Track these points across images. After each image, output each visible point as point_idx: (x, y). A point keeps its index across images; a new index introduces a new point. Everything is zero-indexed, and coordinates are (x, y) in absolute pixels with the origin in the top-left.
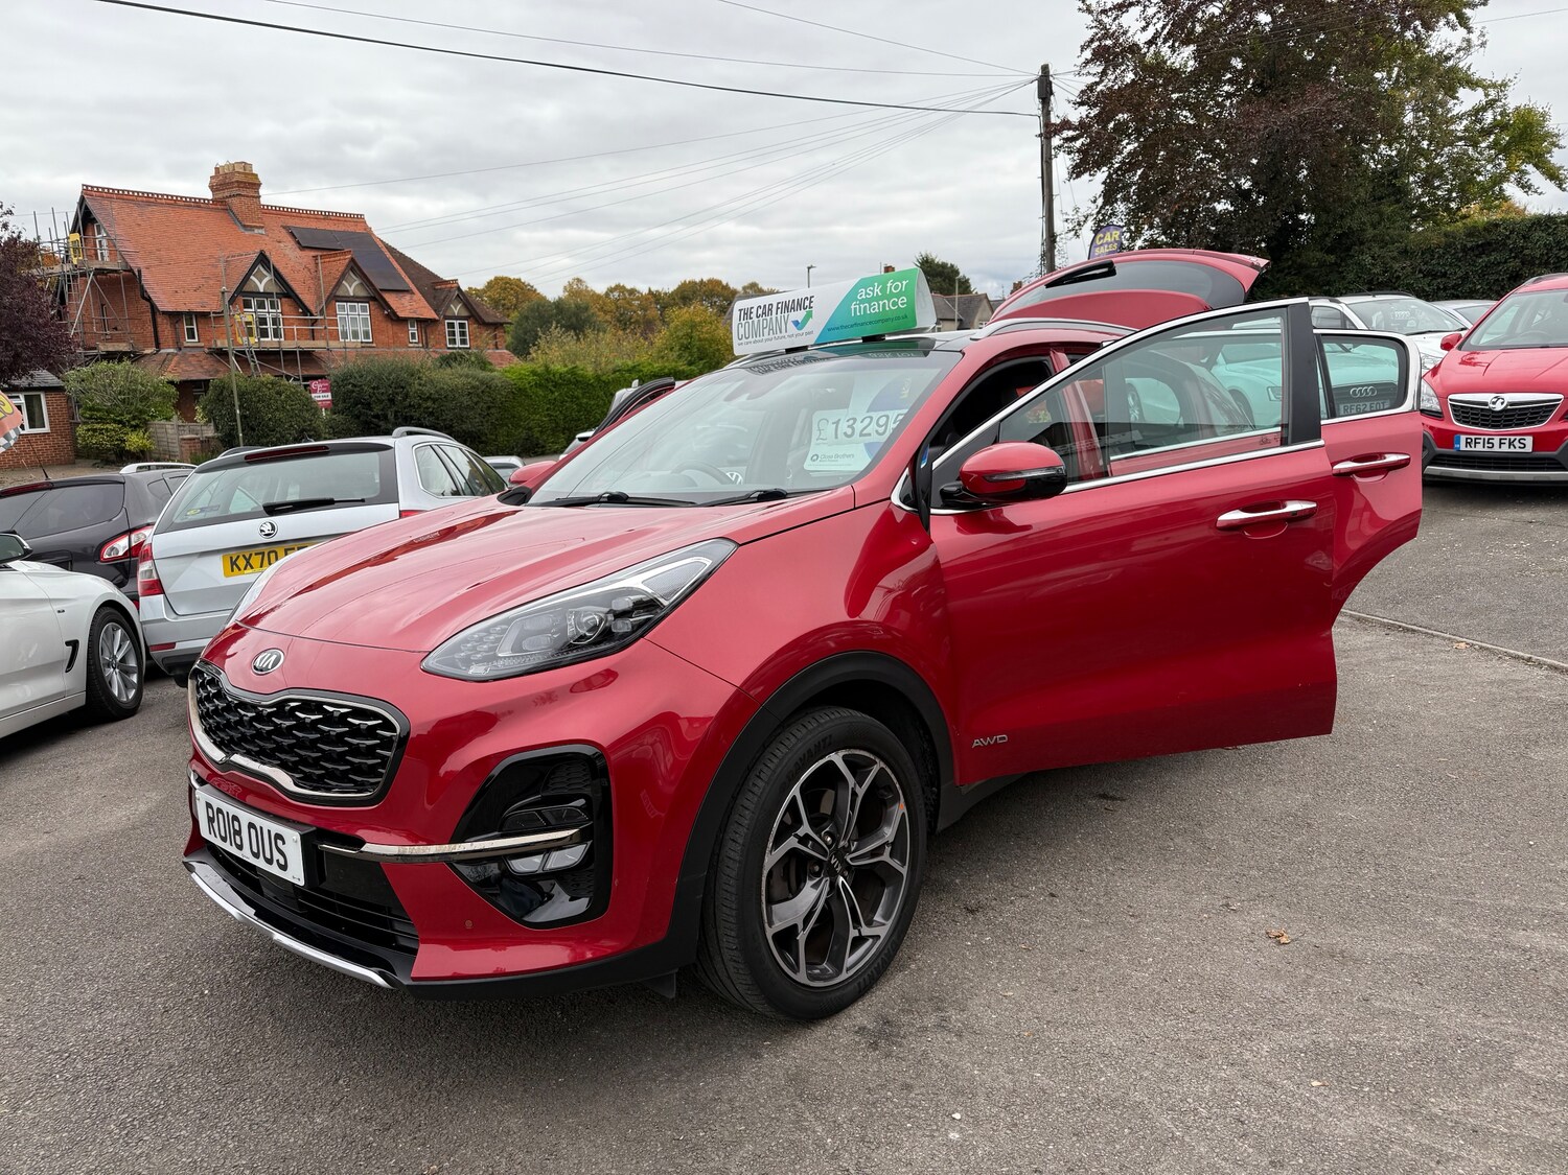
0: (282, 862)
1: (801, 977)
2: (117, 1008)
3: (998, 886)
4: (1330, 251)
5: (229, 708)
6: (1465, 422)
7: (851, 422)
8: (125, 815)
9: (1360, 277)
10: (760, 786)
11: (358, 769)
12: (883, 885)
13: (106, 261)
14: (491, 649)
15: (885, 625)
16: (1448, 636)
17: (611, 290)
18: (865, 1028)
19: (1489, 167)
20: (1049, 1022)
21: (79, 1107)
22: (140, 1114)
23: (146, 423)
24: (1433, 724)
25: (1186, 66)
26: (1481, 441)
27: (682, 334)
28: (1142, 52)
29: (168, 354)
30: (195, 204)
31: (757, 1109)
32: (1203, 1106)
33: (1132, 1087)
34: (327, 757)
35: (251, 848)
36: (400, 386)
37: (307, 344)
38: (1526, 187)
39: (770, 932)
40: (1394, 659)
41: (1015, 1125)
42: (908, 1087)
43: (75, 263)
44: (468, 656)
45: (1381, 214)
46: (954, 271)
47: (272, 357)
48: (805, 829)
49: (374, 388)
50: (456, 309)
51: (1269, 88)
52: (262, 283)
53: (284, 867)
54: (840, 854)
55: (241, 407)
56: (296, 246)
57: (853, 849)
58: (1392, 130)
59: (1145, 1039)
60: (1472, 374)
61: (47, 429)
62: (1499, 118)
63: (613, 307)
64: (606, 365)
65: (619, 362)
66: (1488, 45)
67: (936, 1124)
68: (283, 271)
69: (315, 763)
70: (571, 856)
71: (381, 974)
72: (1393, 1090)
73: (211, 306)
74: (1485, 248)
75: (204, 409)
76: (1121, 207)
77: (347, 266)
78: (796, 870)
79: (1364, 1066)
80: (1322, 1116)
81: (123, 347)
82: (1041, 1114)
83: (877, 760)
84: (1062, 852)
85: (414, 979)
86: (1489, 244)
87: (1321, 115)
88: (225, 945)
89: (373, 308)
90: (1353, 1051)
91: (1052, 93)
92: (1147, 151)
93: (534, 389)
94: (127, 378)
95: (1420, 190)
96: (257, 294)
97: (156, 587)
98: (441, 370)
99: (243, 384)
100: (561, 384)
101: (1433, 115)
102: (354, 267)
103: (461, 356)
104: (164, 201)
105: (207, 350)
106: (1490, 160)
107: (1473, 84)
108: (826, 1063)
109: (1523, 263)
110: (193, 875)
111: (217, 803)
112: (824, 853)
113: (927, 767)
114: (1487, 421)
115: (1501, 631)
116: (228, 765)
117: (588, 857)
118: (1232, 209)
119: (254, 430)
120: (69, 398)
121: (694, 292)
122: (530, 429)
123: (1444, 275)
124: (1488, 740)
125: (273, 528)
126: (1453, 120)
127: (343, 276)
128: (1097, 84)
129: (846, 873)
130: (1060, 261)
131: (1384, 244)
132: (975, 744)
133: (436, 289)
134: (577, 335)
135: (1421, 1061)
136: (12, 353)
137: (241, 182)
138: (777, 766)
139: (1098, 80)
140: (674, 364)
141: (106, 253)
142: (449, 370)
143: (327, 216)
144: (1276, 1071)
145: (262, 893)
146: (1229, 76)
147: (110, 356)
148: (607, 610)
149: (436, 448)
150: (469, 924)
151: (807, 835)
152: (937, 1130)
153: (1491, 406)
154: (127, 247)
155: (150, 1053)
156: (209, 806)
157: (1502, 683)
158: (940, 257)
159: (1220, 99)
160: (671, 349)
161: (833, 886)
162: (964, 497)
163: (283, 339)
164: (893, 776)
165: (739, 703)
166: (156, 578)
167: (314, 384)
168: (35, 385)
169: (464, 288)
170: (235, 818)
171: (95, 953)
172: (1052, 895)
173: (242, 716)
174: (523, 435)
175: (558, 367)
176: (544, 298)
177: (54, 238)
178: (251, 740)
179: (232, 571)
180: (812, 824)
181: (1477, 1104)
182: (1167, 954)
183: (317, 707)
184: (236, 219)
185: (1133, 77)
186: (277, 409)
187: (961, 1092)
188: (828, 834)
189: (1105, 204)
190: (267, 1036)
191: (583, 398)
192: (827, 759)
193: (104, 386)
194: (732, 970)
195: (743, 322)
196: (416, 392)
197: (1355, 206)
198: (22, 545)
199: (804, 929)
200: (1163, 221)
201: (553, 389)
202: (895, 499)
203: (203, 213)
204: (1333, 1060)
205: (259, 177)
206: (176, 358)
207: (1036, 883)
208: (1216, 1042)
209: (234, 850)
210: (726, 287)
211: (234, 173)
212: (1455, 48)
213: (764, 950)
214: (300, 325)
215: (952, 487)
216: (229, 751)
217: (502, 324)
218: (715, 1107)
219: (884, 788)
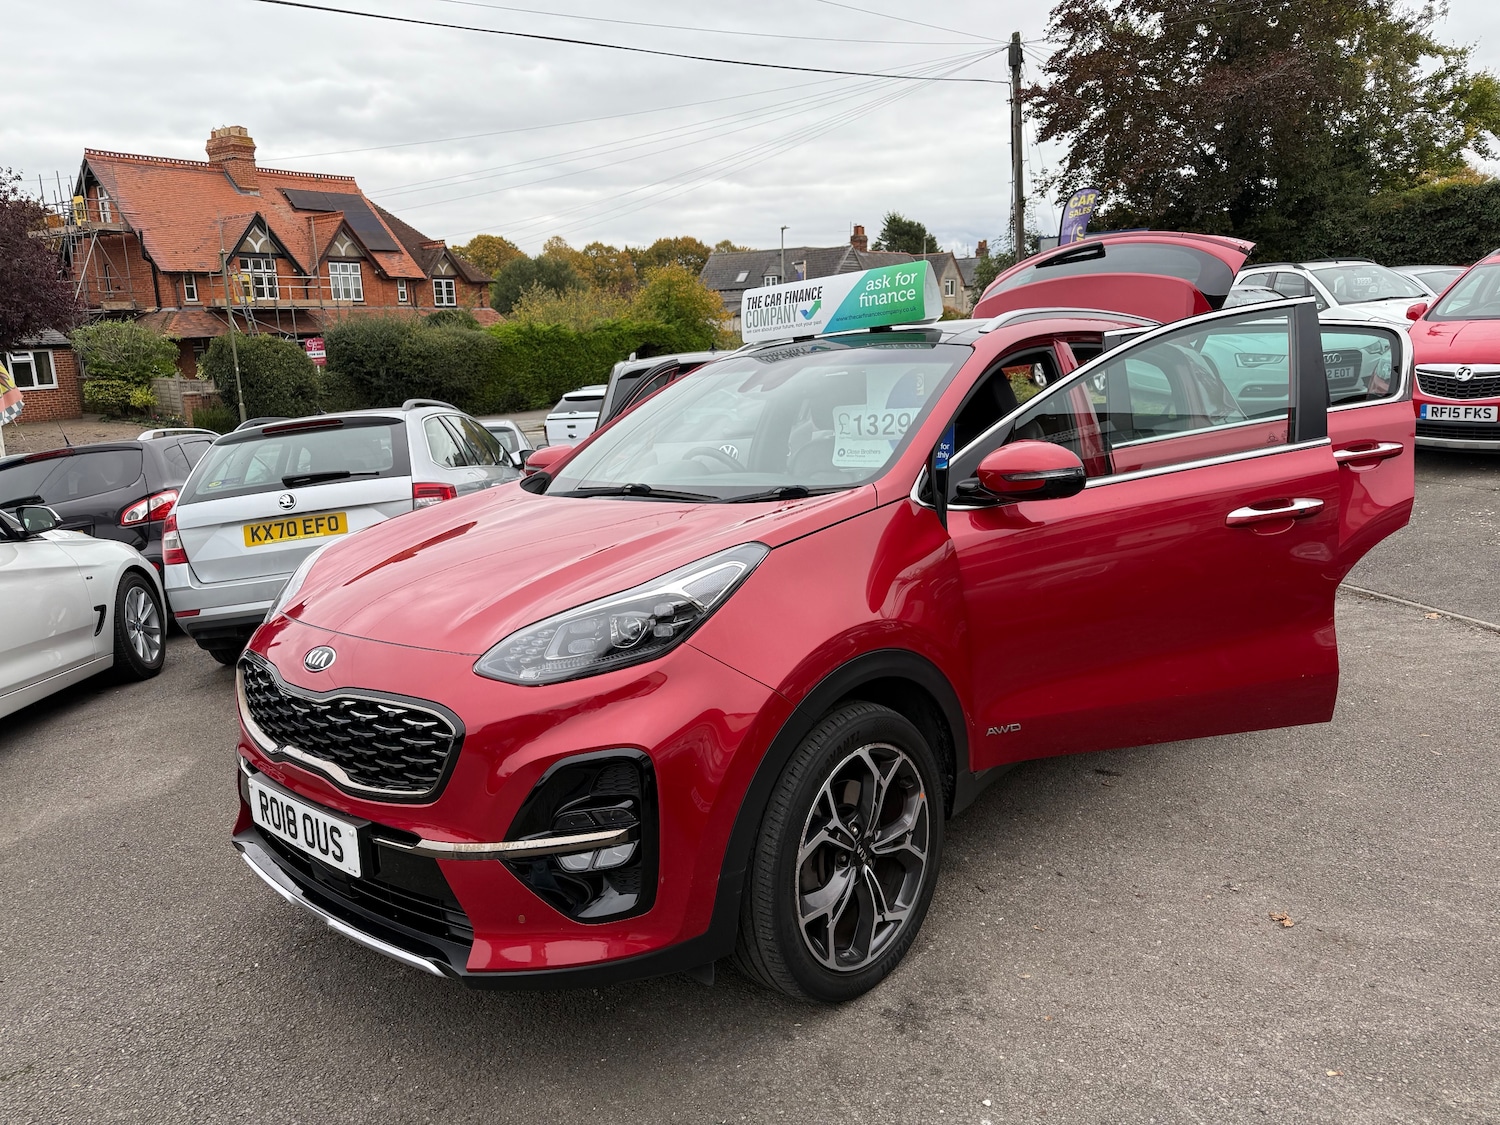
0: (338, 853)
1: (831, 963)
2: (173, 981)
3: (1005, 864)
4: (1290, 217)
5: (281, 702)
6: (1430, 392)
7: (872, 420)
8: (161, 781)
9: (1320, 241)
10: (793, 783)
11: (412, 768)
12: (904, 870)
13: (108, 222)
14: (539, 653)
15: (899, 621)
16: (1419, 605)
17: (589, 248)
18: (890, 1010)
19: (1448, 133)
20: (1067, 1006)
21: (147, 1082)
22: (206, 1090)
23: (149, 379)
24: (1413, 698)
25: (1152, 34)
26: (1447, 411)
27: (660, 293)
28: (1111, 19)
29: (169, 313)
30: (192, 167)
31: (795, 1093)
32: (1224, 1095)
33: (1154, 1075)
34: (383, 755)
35: (306, 838)
36: (392, 344)
37: (301, 303)
38: (1484, 153)
39: (803, 922)
40: (1369, 629)
41: (1044, 1113)
42: (938, 1072)
43: (79, 224)
44: (518, 660)
45: (1342, 180)
46: (920, 230)
47: (268, 316)
48: (835, 822)
49: (366, 346)
50: (444, 269)
51: (1235, 56)
52: (258, 243)
53: (340, 859)
54: (866, 843)
55: (240, 365)
56: (290, 209)
57: (876, 839)
58: (1353, 97)
59: (1162, 1025)
60: (1440, 344)
61: (55, 385)
62: (1458, 84)
63: (592, 265)
64: (588, 323)
65: (600, 321)
66: (1449, 13)
67: (968, 1111)
68: (279, 234)
69: (370, 761)
70: (620, 855)
71: (436, 964)
72: (1406, 1081)
73: (210, 266)
74: (1443, 213)
75: (204, 366)
76: (1086, 171)
77: (339, 227)
78: (826, 861)
79: (1376, 1056)
80: (1340, 1107)
81: (126, 306)
82: (1068, 1102)
83: (900, 753)
84: (1065, 829)
85: (469, 970)
86: (1448, 209)
87: (1284, 82)
88: (269, 917)
89: (363, 268)
90: (1364, 1040)
91: (1022, 61)
92: (1113, 118)
93: (519, 347)
94: (131, 335)
95: (1379, 155)
96: (253, 254)
97: (180, 556)
98: (430, 329)
99: (242, 343)
100: (545, 342)
101: (1394, 82)
102: (345, 228)
103: (449, 314)
104: (163, 165)
105: (206, 309)
106: (1449, 126)
107: (1434, 51)
108: (856, 1046)
109: (1480, 229)
110: (244, 856)
111: (270, 792)
112: (852, 845)
113: (943, 755)
114: (1454, 391)
115: (1472, 602)
116: (279, 756)
117: (636, 856)
118: (1195, 174)
119: (252, 387)
120: (75, 355)
121: (669, 250)
122: (515, 385)
123: (1403, 239)
124: (1468, 715)
125: (292, 501)
126: (1413, 87)
127: (335, 237)
128: (1066, 51)
129: (870, 861)
130: (1029, 225)
131: (1344, 209)
132: (989, 733)
133: (423, 249)
134: (558, 293)
135: (1431, 1050)
136: (23, 314)
137: (237, 146)
138: (810, 763)
139: (1066, 47)
140: (652, 322)
141: (108, 215)
142: (437, 329)
143: (318, 179)
144: (1292, 1059)
145: (313, 878)
146: (1195, 43)
147: (114, 315)
148: (649, 615)
149: (442, 419)
150: (522, 919)
151: (836, 829)
152: (969, 1117)
153: (1458, 376)
154: (127, 208)
155: (209, 1027)
156: (262, 794)
157: (1476, 655)
158: (907, 216)
159: (1186, 67)
160: (650, 308)
161: (859, 875)
162: (980, 494)
163: (278, 298)
164: (914, 767)
165: (776, 705)
166: (180, 548)
167: (309, 342)
168: (44, 342)
169: (449, 247)
170: (289, 808)
171: (147, 924)
172: (1060, 874)
173: (295, 711)
174: (509, 392)
175: (541, 326)
176: (525, 256)
177: (59, 201)
178: (305, 734)
179: (253, 541)
180: (841, 816)
181: (1489, 1096)
182: (1175, 937)
183: (372, 707)
184: (232, 181)
185: (1101, 44)
186: (275, 367)
187: (987, 1078)
188: (855, 824)
189: (1070, 168)
190: (319, 1012)
191: (566, 356)
192: (855, 754)
193: (109, 344)
194: (766, 959)
195: (752, 311)
196: (406, 350)
197: (1316, 172)
198: (54, 517)
199: (833, 918)
200: (1129, 183)
201: (537, 347)
202: (914, 496)
203: (201, 176)
204: (1346, 1048)
205: (254, 141)
206: (177, 317)
207: (1042, 861)
208: (1230, 1029)
209: (287, 838)
210: (700, 245)
211: (230, 137)
212: (1417, 16)
213: (798, 940)
214: (294, 284)
215: (970, 484)
216: (282, 743)
217: (487, 283)
218: (753, 1090)
219: (905, 778)
